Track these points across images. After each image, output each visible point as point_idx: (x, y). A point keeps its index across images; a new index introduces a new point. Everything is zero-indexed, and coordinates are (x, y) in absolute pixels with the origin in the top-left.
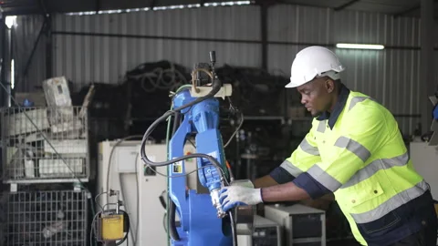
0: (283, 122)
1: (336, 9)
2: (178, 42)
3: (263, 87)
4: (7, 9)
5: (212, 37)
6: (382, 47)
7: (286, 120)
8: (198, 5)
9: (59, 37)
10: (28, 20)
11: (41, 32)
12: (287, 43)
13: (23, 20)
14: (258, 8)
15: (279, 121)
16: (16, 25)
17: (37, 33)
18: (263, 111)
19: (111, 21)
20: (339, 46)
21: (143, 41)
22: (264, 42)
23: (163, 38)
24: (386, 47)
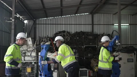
0: (97, 47)
1: (114, 14)
2: (68, 25)
3: (91, 37)
4: (25, 19)
5: (78, 24)
6: (128, 24)
7: (98, 46)
8: (74, 15)
9: (38, 25)
10: (30, 21)
11: (33, 24)
12: (99, 24)
13: (29, 21)
14: (91, 15)
15: (96, 46)
16: (27, 23)
17: (32, 24)
18: (91, 44)
19: (51, 20)
20: (115, 24)
21: (59, 25)
22: (93, 24)
23: (64, 24)
24: (129, 24)
